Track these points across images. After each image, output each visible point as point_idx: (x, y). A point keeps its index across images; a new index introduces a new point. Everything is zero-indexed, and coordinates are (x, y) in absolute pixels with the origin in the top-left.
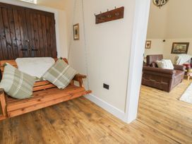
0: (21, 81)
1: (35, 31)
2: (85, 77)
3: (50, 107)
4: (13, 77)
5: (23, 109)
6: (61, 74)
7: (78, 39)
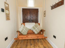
0: (24, 29)
1: (32, 15)
2: (45, 31)
3: (33, 39)
4: (22, 28)
5: (22, 38)
6: (36, 29)
7: (45, 16)
